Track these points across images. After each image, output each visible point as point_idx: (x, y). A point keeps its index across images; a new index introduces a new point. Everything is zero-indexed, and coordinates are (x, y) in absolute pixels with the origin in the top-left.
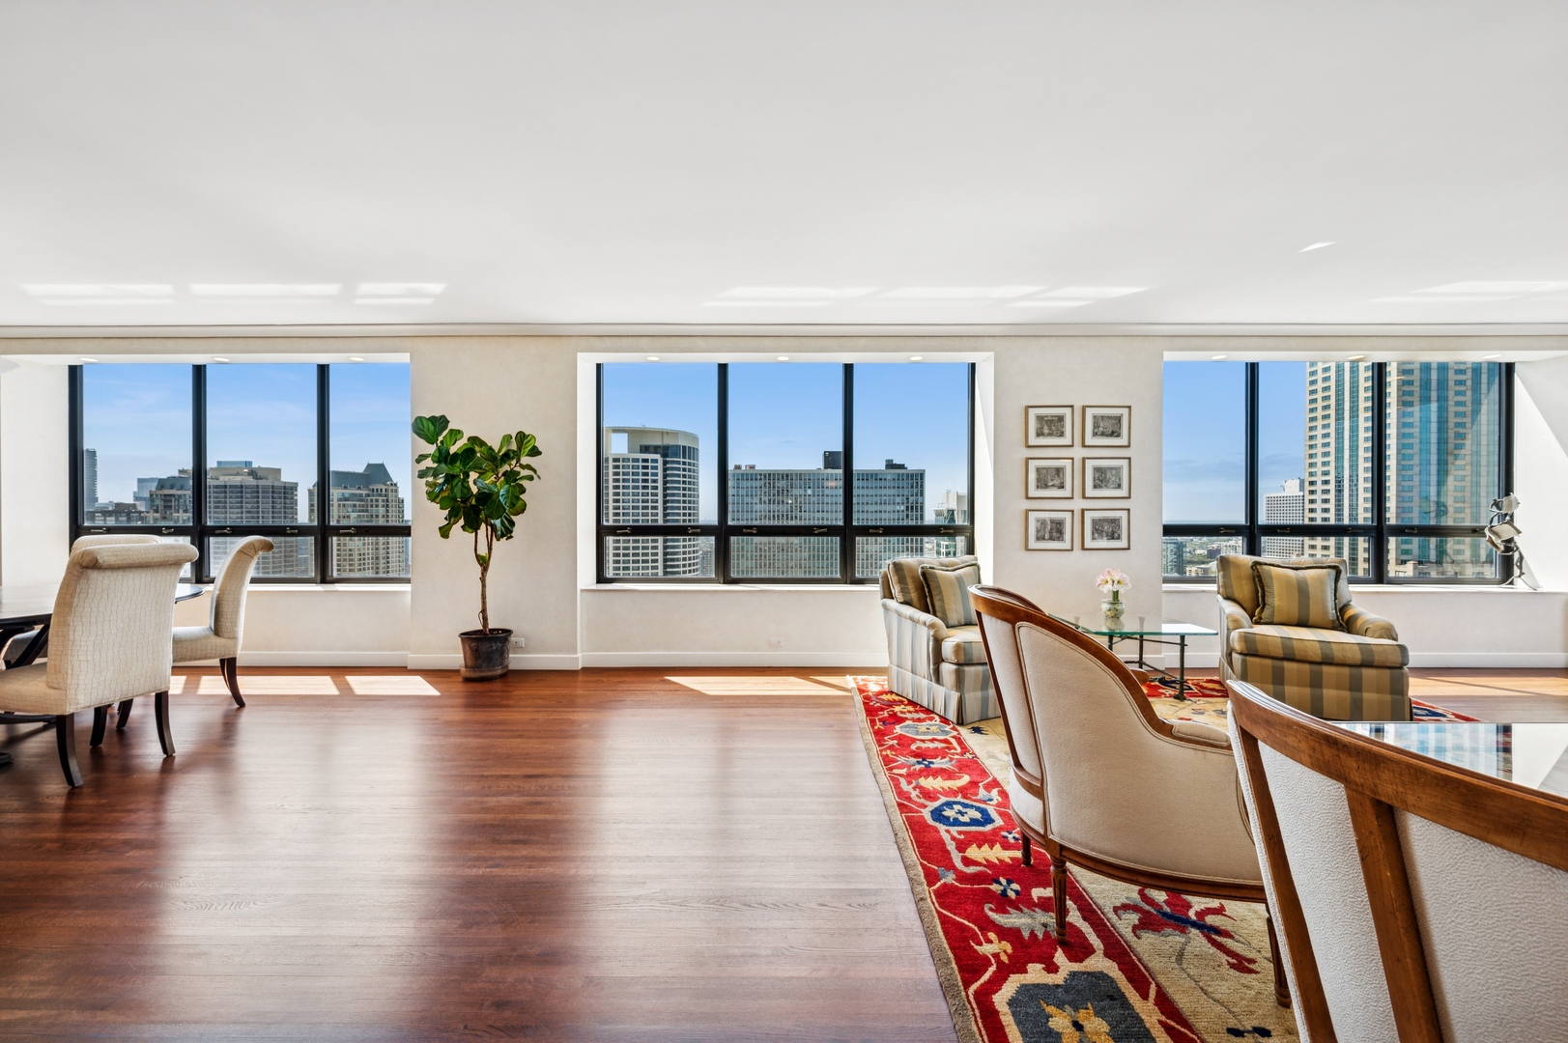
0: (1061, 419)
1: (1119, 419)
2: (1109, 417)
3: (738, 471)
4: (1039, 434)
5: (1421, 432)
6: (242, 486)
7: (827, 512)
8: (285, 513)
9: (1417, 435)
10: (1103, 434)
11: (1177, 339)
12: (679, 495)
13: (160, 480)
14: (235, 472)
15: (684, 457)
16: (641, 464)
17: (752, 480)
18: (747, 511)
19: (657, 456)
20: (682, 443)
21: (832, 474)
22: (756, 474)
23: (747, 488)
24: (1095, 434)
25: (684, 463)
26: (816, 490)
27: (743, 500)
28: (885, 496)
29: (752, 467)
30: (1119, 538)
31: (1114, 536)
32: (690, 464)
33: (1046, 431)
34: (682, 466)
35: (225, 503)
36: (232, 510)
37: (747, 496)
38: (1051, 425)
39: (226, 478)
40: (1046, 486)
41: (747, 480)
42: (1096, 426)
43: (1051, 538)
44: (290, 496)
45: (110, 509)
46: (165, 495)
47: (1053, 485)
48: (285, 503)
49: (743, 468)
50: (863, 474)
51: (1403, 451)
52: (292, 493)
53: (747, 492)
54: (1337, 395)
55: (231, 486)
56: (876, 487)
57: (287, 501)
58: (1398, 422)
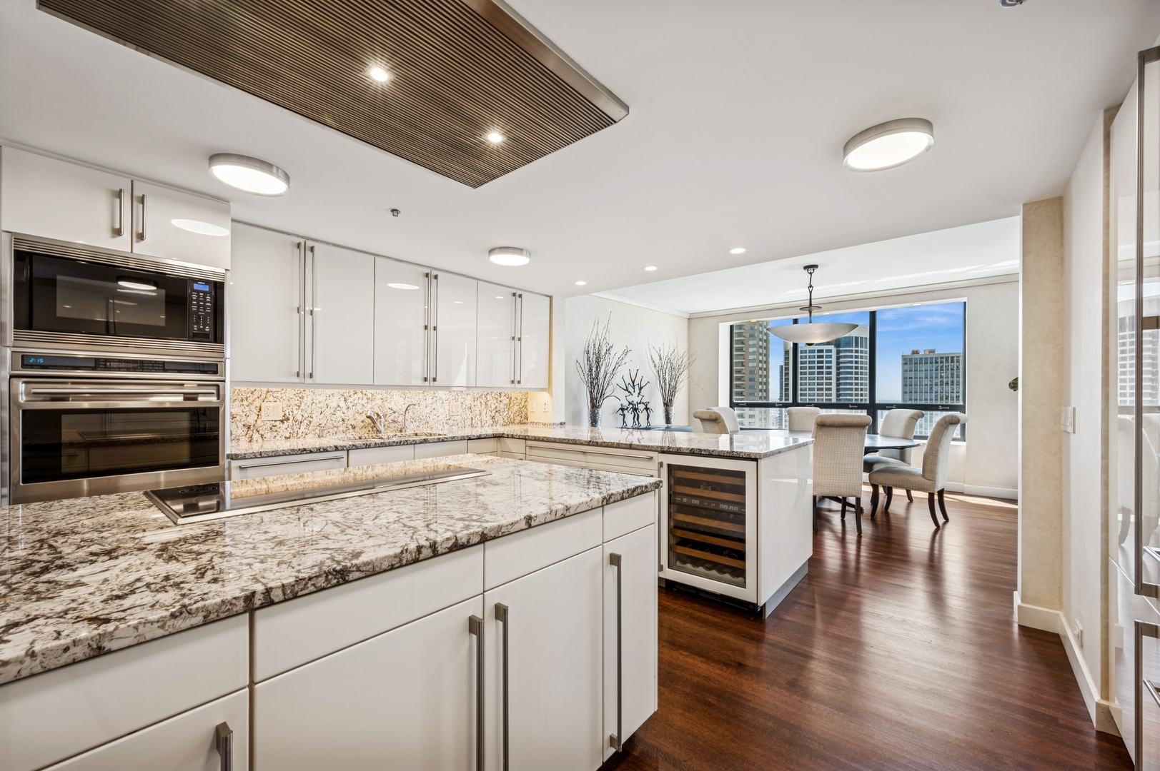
3: (916, 356)
12: (851, 378)
15: (857, 346)
16: (816, 354)
19: (832, 347)
22: (937, 358)
23: (926, 370)
25: (857, 351)
27: (921, 382)
29: (933, 351)
32: (862, 352)
34: (854, 354)
41: (926, 363)
49: (922, 353)
53: (926, 375)
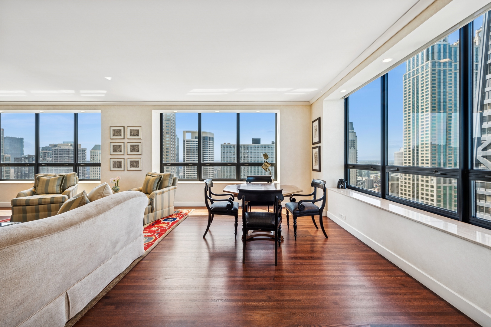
0: (120, 130)
1: (138, 130)
2: (135, 130)
3: (225, 145)
4: (114, 135)
5: (438, 133)
6: (68, 150)
7: (253, 158)
8: (82, 158)
9: (437, 133)
10: (133, 135)
11: (156, 106)
13: (42, 147)
14: (66, 145)
15: (209, 140)
16: (195, 142)
17: (229, 147)
18: (228, 158)
20: (208, 136)
21: (254, 146)
22: (231, 146)
23: (228, 150)
24: (131, 135)
26: (250, 151)
27: (226, 154)
28: (271, 152)
29: (229, 144)
30: (138, 167)
31: (120, 166)
32: (211, 143)
33: (116, 134)
34: (208, 143)
35: (63, 155)
36: (65, 157)
37: (228, 153)
38: (117, 132)
39: (63, 147)
40: (116, 151)
41: (228, 147)
42: (131, 133)
43: (118, 167)
44: (84, 153)
45: (27, 157)
46: (44, 152)
47: (118, 151)
48: (82, 155)
49: (227, 144)
50: (264, 146)
51: (433, 138)
52: (85, 152)
53: (228, 151)
54: (413, 121)
55: (65, 150)
56: (268, 150)
57: (83, 154)
58: (431, 129)
